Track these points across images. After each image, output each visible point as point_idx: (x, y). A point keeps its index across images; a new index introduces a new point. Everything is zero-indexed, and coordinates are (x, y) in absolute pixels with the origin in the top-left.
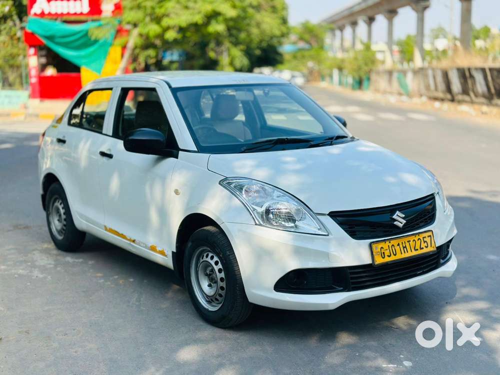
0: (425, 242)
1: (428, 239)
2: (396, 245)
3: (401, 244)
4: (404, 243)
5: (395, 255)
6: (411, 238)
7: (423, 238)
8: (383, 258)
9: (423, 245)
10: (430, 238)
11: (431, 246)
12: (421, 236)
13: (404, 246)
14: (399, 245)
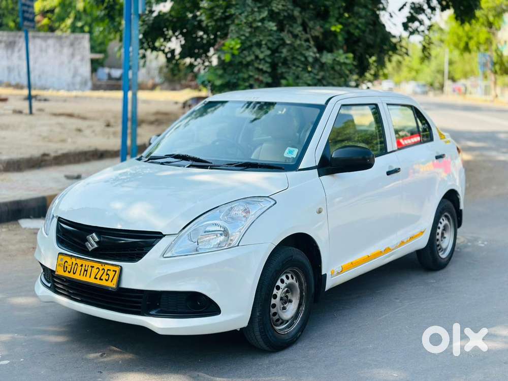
0: (107, 274)
1: (111, 274)
2: (79, 265)
3: (84, 266)
4: (87, 266)
5: (74, 274)
6: (96, 265)
7: (108, 270)
8: (65, 271)
9: (104, 277)
10: (114, 272)
11: (112, 281)
12: (107, 267)
13: (86, 269)
14: (82, 266)
